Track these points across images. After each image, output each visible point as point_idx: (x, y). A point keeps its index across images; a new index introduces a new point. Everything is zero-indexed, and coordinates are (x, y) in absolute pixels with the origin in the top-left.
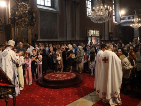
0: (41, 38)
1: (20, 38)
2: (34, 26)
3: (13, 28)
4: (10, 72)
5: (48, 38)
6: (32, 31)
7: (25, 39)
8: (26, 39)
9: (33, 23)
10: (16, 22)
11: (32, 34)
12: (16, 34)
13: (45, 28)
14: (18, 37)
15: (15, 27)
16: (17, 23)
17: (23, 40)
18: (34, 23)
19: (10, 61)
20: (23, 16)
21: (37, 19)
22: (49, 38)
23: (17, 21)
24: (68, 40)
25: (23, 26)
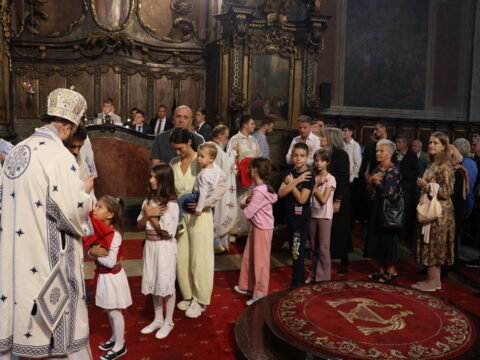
0: (348, 102)
1: (252, 99)
2: (316, 49)
3: (226, 57)
4: (34, 270)
5: (377, 106)
6: (305, 68)
7: (272, 104)
8: (279, 104)
9: (313, 35)
10: (237, 29)
11: (304, 84)
12: (236, 80)
13: (367, 58)
14: (245, 91)
15: (236, 52)
16: (241, 34)
17: (267, 105)
18: (318, 33)
19: (39, 204)
20: (270, 7)
21: (329, 18)
22: (385, 106)
23: (242, 27)
24: (471, 119)
25: (272, 47)
